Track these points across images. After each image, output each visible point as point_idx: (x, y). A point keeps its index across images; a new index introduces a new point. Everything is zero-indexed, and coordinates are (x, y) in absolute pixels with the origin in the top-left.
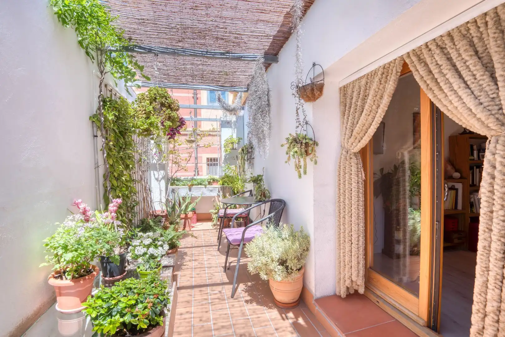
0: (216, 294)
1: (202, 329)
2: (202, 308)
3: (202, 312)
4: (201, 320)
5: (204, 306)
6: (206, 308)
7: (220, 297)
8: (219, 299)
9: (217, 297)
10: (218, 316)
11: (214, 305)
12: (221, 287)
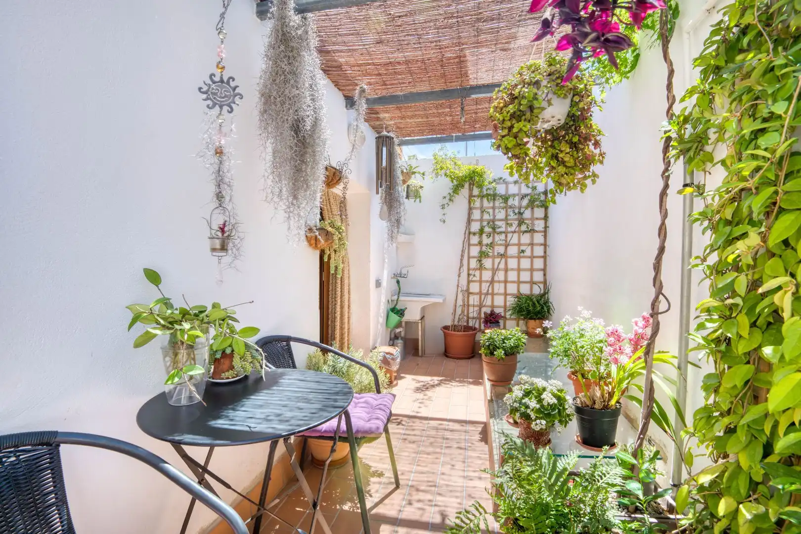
0: (419, 501)
1: (453, 456)
2: (449, 481)
3: (450, 475)
4: (453, 466)
5: (447, 483)
6: (443, 479)
7: (414, 493)
8: (418, 490)
9: (421, 493)
10: (430, 465)
11: (429, 482)
12: (404, 516)
